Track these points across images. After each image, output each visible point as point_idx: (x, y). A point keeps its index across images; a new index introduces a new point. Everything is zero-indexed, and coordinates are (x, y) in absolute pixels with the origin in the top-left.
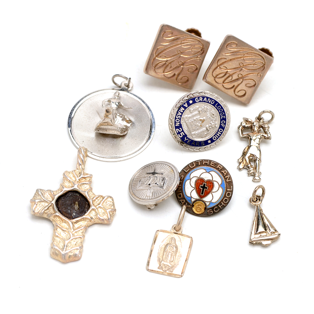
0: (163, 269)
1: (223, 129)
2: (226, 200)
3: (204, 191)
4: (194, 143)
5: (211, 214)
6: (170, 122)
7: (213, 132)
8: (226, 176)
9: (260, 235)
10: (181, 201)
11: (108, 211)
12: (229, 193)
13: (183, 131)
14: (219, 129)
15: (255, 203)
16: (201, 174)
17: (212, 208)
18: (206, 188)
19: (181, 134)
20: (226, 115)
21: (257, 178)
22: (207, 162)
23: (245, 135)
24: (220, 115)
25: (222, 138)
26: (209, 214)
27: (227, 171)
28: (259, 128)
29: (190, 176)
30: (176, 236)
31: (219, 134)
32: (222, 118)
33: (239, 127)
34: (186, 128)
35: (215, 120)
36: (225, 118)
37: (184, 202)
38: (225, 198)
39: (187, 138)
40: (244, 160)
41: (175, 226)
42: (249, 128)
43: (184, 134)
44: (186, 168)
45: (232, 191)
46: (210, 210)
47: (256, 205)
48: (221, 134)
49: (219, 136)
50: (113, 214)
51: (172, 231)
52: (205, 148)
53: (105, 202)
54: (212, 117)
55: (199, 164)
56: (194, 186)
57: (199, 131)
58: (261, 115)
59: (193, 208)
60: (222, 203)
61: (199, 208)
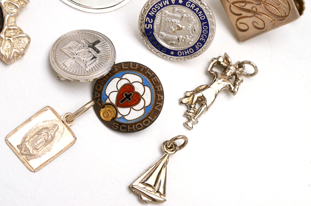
0: (22, 152)
1: (195, 51)
2: (139, 126)
3: (126, 101)
4: (156, 43)
5: (115, 129)
6: (146, 6)
7: (183, 46)
8: (158, 102)
9: (144, 186)
10: (96, 93)
11: (14, 50)
12: (148, 122)
13: (153, 24)
14: (191, 48)
15: (167, 149)
16: (135, 82)
17: (120, 124)
18: (130, 99)
19: (149, 25)
20: (208, 40)
21: (190, 124)
22: (150, 74)
23: (213, 72)
24: (201, 36)
25: (188, 59)
26: (112, 127)
27: (163, 98)
28: (232, 75)
29: (123, 75)
30: (61, 126)
31: (187, 52)
32: (200, 40)
33: (214, 60)
34: (157, 23)
35: (192, 37)
36: (204, 41)
37: (98, 96)
38: (140, 124)
39: (152, 33)
40: (191, 97)
41: (68, 114)
42: (222, 68)
43: (151, 28)
44: (125, 64)
45: (152, 122)
46: (117, 124)
47: (166, 152)
48: (189, 53)
49: (186, 54)
50: (18, 57)
51: (62, 117)
52: (164, 55)
53: (20, 39)
54: (192, 32)
55: (141, 70)
56: (119, 88)
57: (169, 36)
58: (244, 64)
59: (102, 110)
60: (134, 126)
61: (107, 114)
